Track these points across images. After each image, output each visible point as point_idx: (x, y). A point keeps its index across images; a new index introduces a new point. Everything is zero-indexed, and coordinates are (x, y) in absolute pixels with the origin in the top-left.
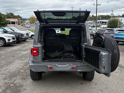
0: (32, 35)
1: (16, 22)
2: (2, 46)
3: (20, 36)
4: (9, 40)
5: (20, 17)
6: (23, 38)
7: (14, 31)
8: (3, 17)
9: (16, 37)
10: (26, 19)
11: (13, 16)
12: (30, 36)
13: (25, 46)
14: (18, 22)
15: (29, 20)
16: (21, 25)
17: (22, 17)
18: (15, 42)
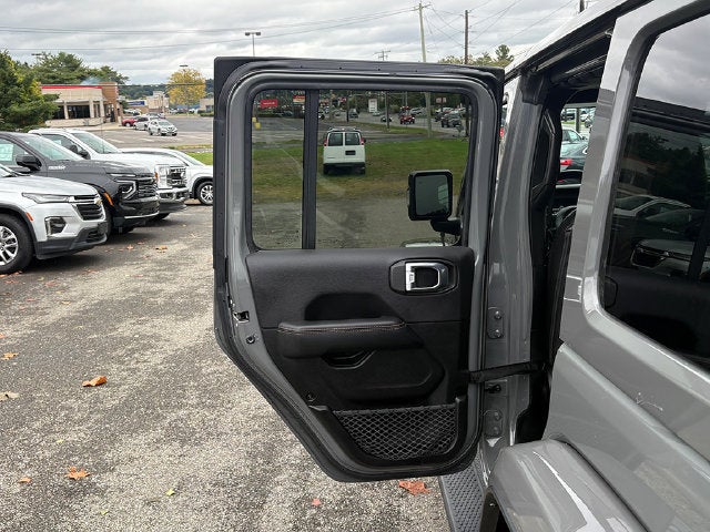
0: (201, 182)
1: (97, 104)
2: (9, 271)
3: (132, 191)
4: (56, 224)
5: (118, 80)
6: (150, 207)
8: (20, 79)
10: (149, 90)
11: (77, 73)
12: (189, 187)
14: (105, 105)
15: (167, 96)
16: (124, 124)
17: (126, 78)
18: (100, 236)
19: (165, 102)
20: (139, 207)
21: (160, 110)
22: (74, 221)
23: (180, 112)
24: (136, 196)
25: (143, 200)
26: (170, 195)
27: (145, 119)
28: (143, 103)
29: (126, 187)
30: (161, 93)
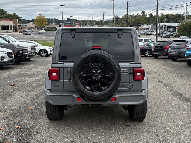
0: (41, 50)
1: (11, 26)
4: (3, 58)
5: (18, 18)
6: (26, 56)
7: (9, 42)
9: (14, 53)
10: (29, 21)
12: (37, 51)
13: (30, 69)
14: (14, 26)
15: (34, 23)
16: (20, 32)
17: (21, 17)
18: (13, 62)
19: (34, 26)
20: (23, 56)
21: (32, 28)
22: (7, 58)
23: (38, 29)
24: (22, 53)
25: (24, 54)
26: (31, 53)
27: (27, 31)
28: (26, 26)
29: (20, 51)
30: (32, 22)
